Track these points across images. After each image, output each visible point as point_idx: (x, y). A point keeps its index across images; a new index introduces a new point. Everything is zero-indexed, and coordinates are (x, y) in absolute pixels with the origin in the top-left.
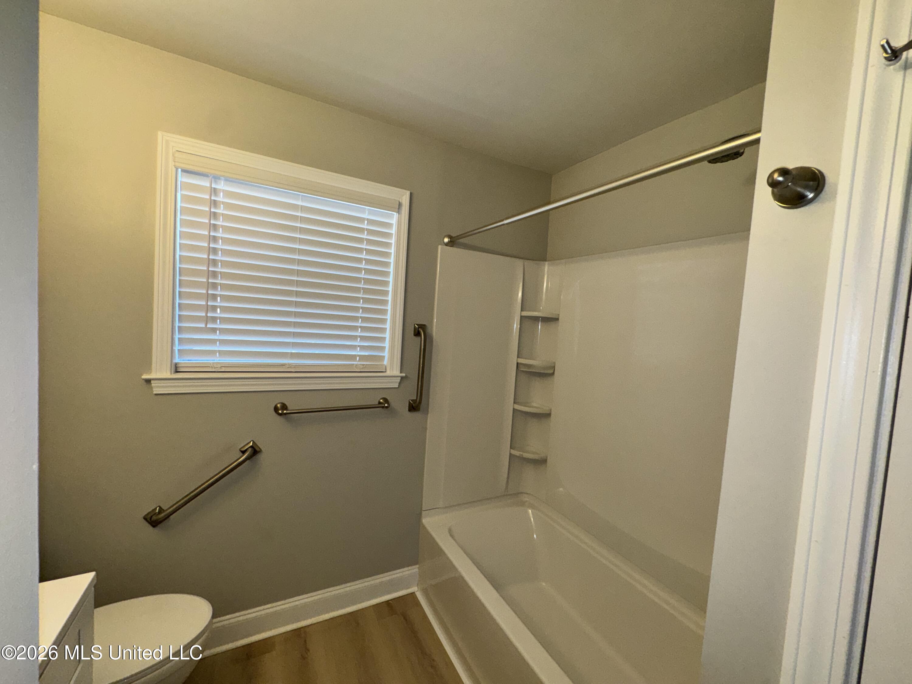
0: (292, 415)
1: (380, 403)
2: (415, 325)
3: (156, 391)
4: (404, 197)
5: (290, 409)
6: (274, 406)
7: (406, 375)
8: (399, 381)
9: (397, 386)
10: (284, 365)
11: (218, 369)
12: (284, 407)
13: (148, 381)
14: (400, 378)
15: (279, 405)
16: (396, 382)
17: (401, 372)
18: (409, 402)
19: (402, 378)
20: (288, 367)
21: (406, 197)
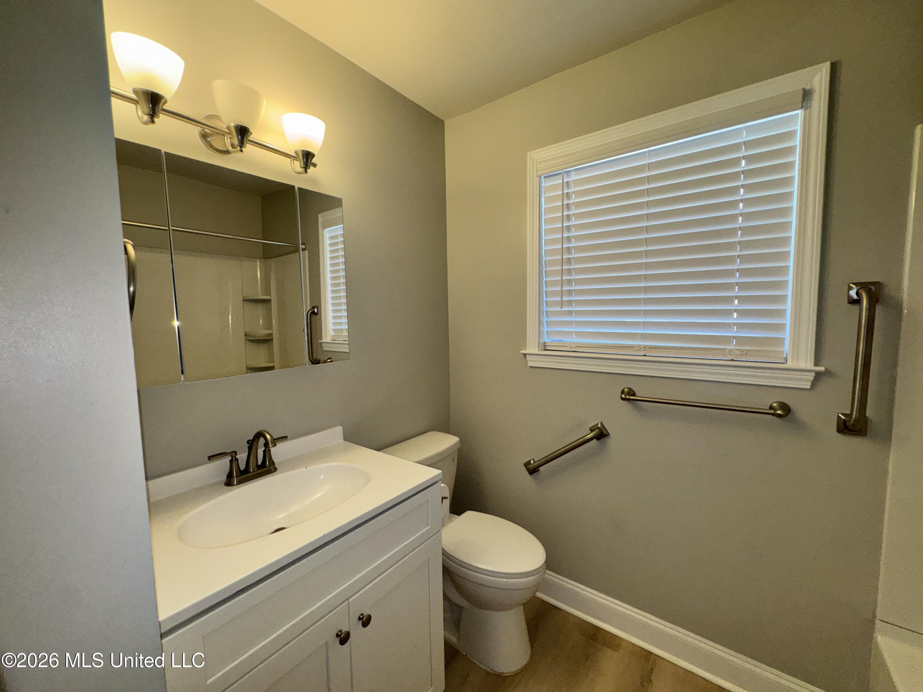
0: (639, 402)
1: (771, 408)
2: (851, 285)
3: (530, 364)
4: (817, 78)
5: (638, 396)
6: (622, 389)
7: (826, 369)
8: (812, 378)
9: (809, 387)
10: (632, 347)
11: (574, 348)
12: (631, 392)
13: (525, 355)
14: (813, 374)
15: (626, 390)
16: (807, 380)
17: (816, 365)
18: (839, 417)
19: (818, 375)
20: (638, 350)
21: (822, 76)
